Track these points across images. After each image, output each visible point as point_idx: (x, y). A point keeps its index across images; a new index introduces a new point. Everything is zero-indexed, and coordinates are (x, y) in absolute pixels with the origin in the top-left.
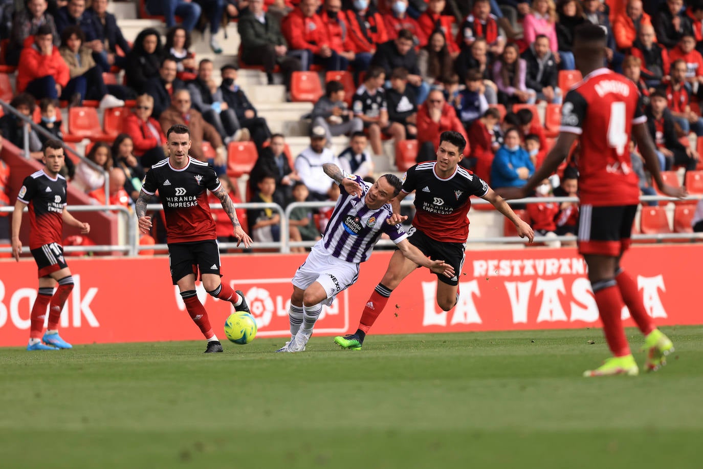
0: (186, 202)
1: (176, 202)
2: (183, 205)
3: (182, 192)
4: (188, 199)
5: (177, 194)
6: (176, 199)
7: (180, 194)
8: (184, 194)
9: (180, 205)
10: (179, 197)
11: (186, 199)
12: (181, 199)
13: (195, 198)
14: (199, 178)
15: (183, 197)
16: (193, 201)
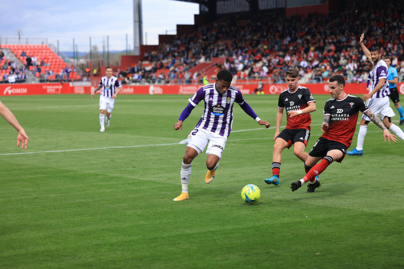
0: (342, 117)
1: (336, 117)
2: (340, 119)
3: (341, 111)
4: (344, 115)
5: (337, 112)
6: (336, 115)
7: (340, 112)
8: (341, 112)
9: (338, 119)
10: (338, 114)
11: (342, 115)
12: (339, 115)
13: (348, 115)
14: (352, 104)
15: (341, 114)
16: (346, 117)
